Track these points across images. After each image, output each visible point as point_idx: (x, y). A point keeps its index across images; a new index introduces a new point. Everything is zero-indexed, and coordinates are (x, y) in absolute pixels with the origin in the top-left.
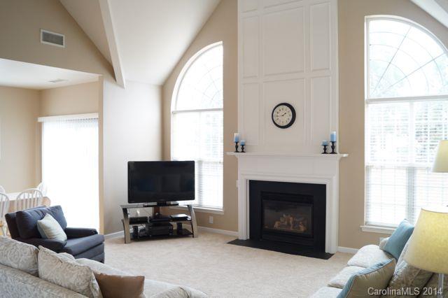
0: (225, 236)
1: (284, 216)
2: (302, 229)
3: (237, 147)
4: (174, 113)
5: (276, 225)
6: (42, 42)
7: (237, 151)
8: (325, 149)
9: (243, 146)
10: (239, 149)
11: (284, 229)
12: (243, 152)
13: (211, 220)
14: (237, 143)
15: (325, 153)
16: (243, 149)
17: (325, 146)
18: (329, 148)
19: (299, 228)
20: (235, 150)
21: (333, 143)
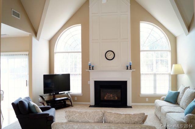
0: (86, 105)
1: (108, 94)
2: (116, 98)
3: (90, 67)
4: (56, 53)
5: (105, 98)
6: (12, 15)
7: (90, 69)
8: (127, 68)
9: (93, 67)
10: (91, 68)
11: (109, 99)
12: (93, 69)
13: (76, 99)
14: (90, 66)
15: (127, 69)
16: (93, 68)
17: (127, 67)
18: (129, 67)
19: (115, 98)
20: (89, 69)
21: (131, 65)
